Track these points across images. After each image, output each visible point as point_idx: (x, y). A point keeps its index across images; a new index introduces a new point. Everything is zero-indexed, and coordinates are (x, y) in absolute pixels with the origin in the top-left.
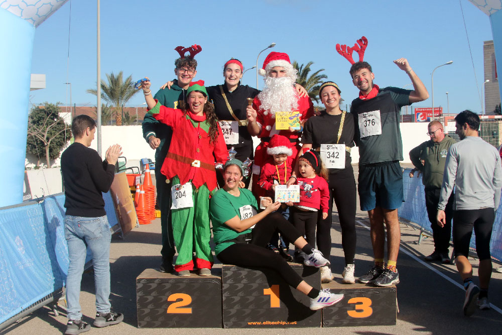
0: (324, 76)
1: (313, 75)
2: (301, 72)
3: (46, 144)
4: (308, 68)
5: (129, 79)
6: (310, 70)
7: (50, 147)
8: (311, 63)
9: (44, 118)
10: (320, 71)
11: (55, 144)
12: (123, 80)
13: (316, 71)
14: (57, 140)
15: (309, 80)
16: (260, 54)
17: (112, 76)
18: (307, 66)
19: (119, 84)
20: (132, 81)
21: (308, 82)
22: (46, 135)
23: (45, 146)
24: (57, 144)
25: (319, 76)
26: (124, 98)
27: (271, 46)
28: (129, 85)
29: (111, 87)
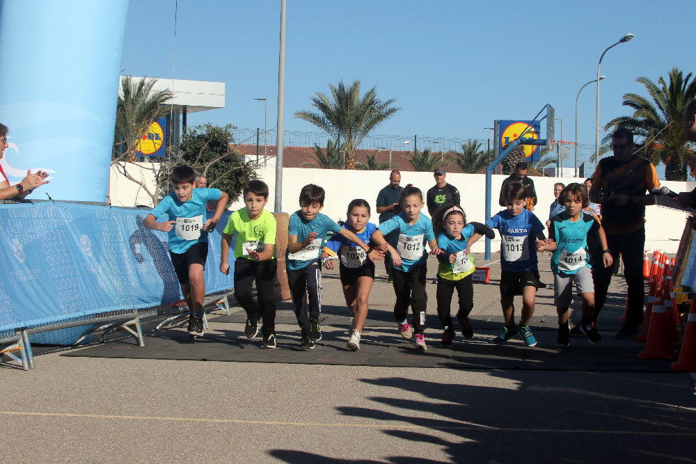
2: (687, 87)
5: (371, 94)
12: (360, 96)
16: (603, 55)
17: (342, 88)
19: (352, 104)
20: (376, 98)
26: (361, 128)
27: (624, 40)
28: (369, 105)
29: (338, 109)
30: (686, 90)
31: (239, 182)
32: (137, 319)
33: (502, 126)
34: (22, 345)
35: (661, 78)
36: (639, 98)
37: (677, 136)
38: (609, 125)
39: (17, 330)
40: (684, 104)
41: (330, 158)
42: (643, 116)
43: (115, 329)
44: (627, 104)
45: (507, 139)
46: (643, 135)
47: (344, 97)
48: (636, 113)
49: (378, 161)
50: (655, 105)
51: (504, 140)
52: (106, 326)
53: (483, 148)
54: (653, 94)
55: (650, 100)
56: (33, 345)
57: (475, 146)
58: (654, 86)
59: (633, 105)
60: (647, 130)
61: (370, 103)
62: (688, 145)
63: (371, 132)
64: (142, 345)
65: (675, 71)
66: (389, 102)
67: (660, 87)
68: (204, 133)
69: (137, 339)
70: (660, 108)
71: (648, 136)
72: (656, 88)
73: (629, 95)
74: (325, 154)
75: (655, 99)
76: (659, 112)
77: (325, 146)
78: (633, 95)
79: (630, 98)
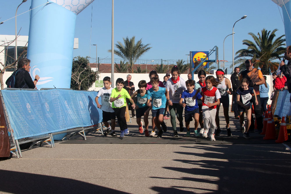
1: (277, 39)
2: (269, 37)
4: (274, 34)
5: (139, 42)
6: (275, 36)
7: (81, 86)
8: (276, 30)
9: (77, 67)
10: (283, 36)
11: (85, 85)
12: (135, 43)
13: (280, 36)
14: (86, 82)
15: (274, 43)
16: (235, 24)
17: (127, 40)
18: (273, 32)
19: (132, 46)
20: (142, 43)
21: (273, 45)
22: (79, 78)
25: (282, 40)
26: (136, 56)
27: (243, 18)
28: (139, 46)
29: (126, 48)
30: (268, 38)
31: (92, 79)
32: (84, 130)
33: (193, 53)
34: (51, 139)
35: (258, 33)
36: (249, 42)
37: (265, 57)
38: (237, 53)
39: (50, 133)
40: (267, 44)
41: (121, 68)
42: (251, 48)
43: (75, 134)
44: (244, 44)
45: (195, 59)
46: (251, 56)
47: (129, 43)
48: (249, 47)
49: (142, 69)
50: (256, 44)
51: (194, 60)
52: (73, 133)
53: (186, 63)
54: (255, 40)
55: (254, 42)
56: (54, 140)
57: (181, 62)
58: (255, 36)
59: (247, 44)
60: (253, 54)
61: (139, 45)
62: (270, 60)
63: (140, 58)
64: (86, 139)
65: (264, 30)
66: (148, 45)
67: (258, 37)
69: (83, 137)
70: (258, 45)
71: (254, 57)
72: (256, 37)
73: (245, 40)
74: (119, 66)
75: (256, 42)
76: (257, 47)
77: (120, 64)
78: (246, 40)
79: (245, 42)
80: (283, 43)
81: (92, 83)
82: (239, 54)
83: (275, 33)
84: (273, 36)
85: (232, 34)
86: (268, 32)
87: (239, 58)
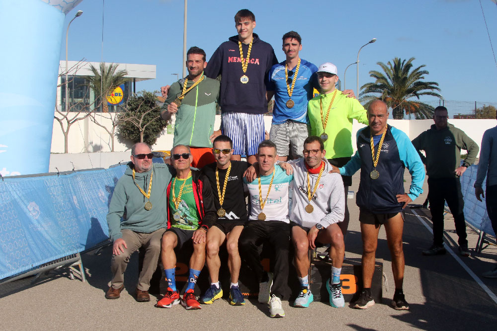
0: (425, 72)
1: (414, 71)
2: (403, 67)
3: (141, 130)
4: (410, 64)
6: (412, 66)
7: (145, 133)
8: (411, 60)
10: (421, 66)
11: (151, 131)
13: (418, 67)
14: (153, 127)
15: (411, 75)
16: (360, 50)
18: (408, 61)
21: (409, 77)
22: (141, 121)
23: (140, 132)
24: (153, 131)
25: (420, 72)
27: (371, 42)
31: (162, 123)
35: (389, 62)
36: (378, 73)
37: (399, 93)
38: (362, 88)
40: (402, 76)
42: (381, 82)
44: (372, 76)
46: (381, 92)
48: (377, 81)
50: (386, 77)
54: (385, 71)
55: (384, 74)
59: (375, 76)
60: (383, 90)
62: (404, 98)
65: (396, 59)
67: (389, 67)
68: (142, 96)
70: (389, 78)
71: (384, 93)
72: (387, 68)
73: (372, 71)
75: (387, 74)
76: (389, 80)
78: (375, 71)
79: (373, 73)
80: (421, 76)
81: (162, 129)
82: (364, 89)
83: (412, 63)
84: (409, 66)
85: (356, 63)
86: (402, 62)
87: (364, 95)
